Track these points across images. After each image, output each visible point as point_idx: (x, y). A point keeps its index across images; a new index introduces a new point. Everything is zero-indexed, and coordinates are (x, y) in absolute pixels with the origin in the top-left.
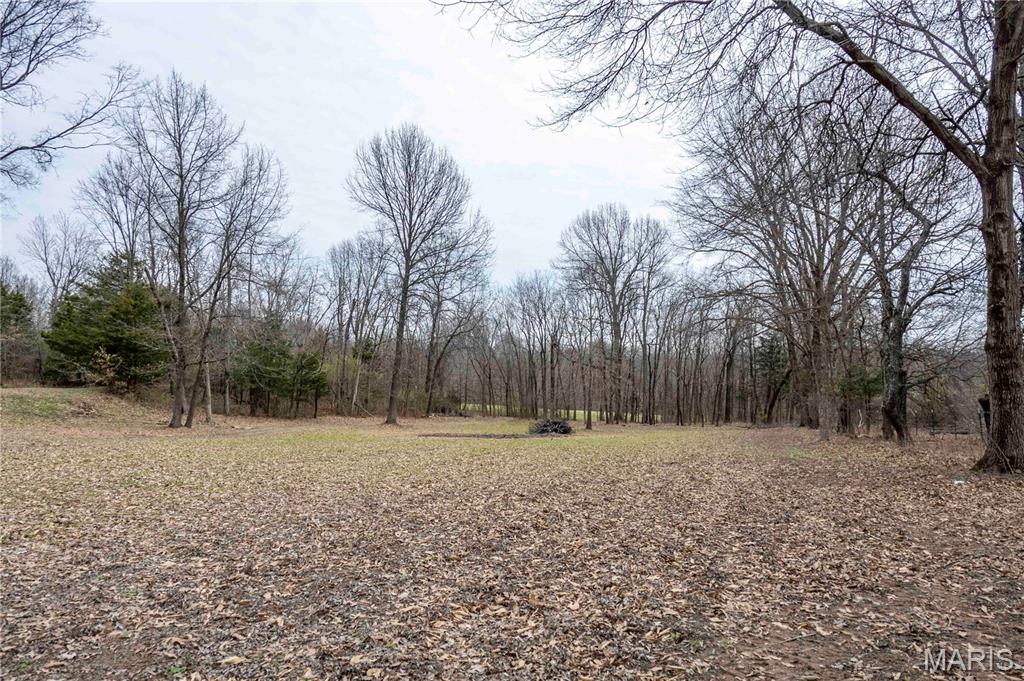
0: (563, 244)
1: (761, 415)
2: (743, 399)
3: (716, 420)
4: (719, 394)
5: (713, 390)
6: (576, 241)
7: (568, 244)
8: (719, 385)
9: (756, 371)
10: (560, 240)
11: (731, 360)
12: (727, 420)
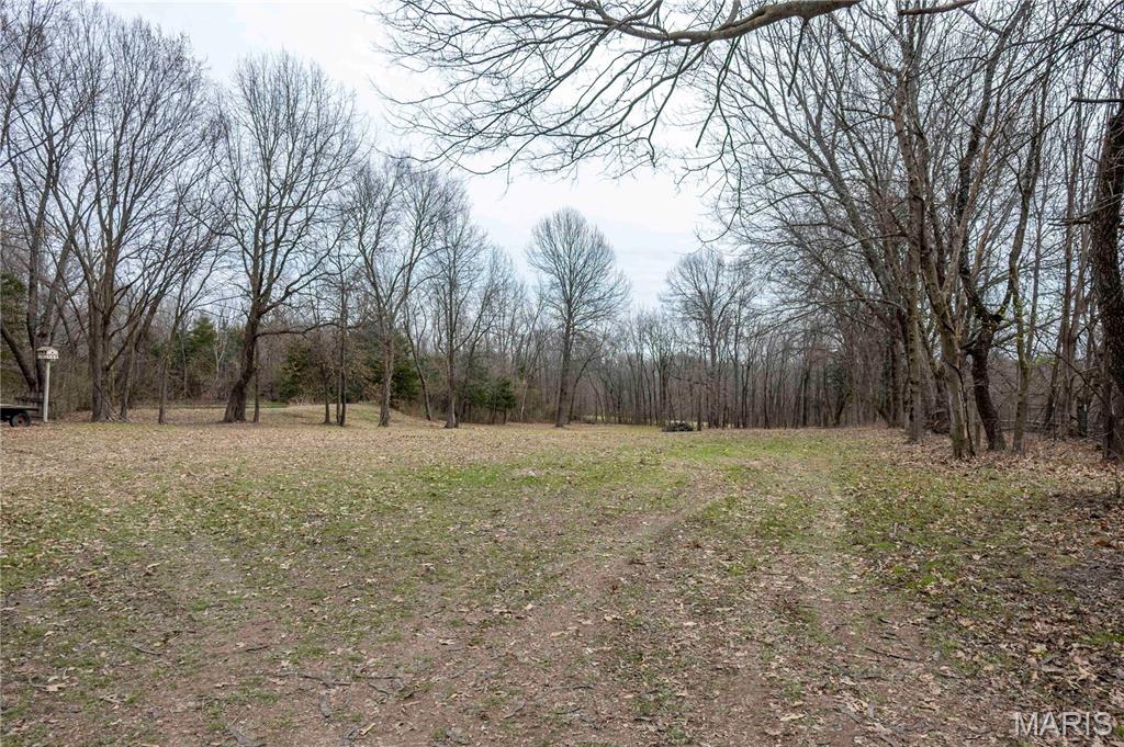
0: (669, 281)
1: (831, 421)
2: (817, 408)
3: (795, 425)
4: (797, 404)
5: (793, 400)
6: (679, 278)
7: (673, 282)
8: (798, 398)
9: (829, 384)
10: (666, 278)
11: (808, 377)
12: (804, 424)
